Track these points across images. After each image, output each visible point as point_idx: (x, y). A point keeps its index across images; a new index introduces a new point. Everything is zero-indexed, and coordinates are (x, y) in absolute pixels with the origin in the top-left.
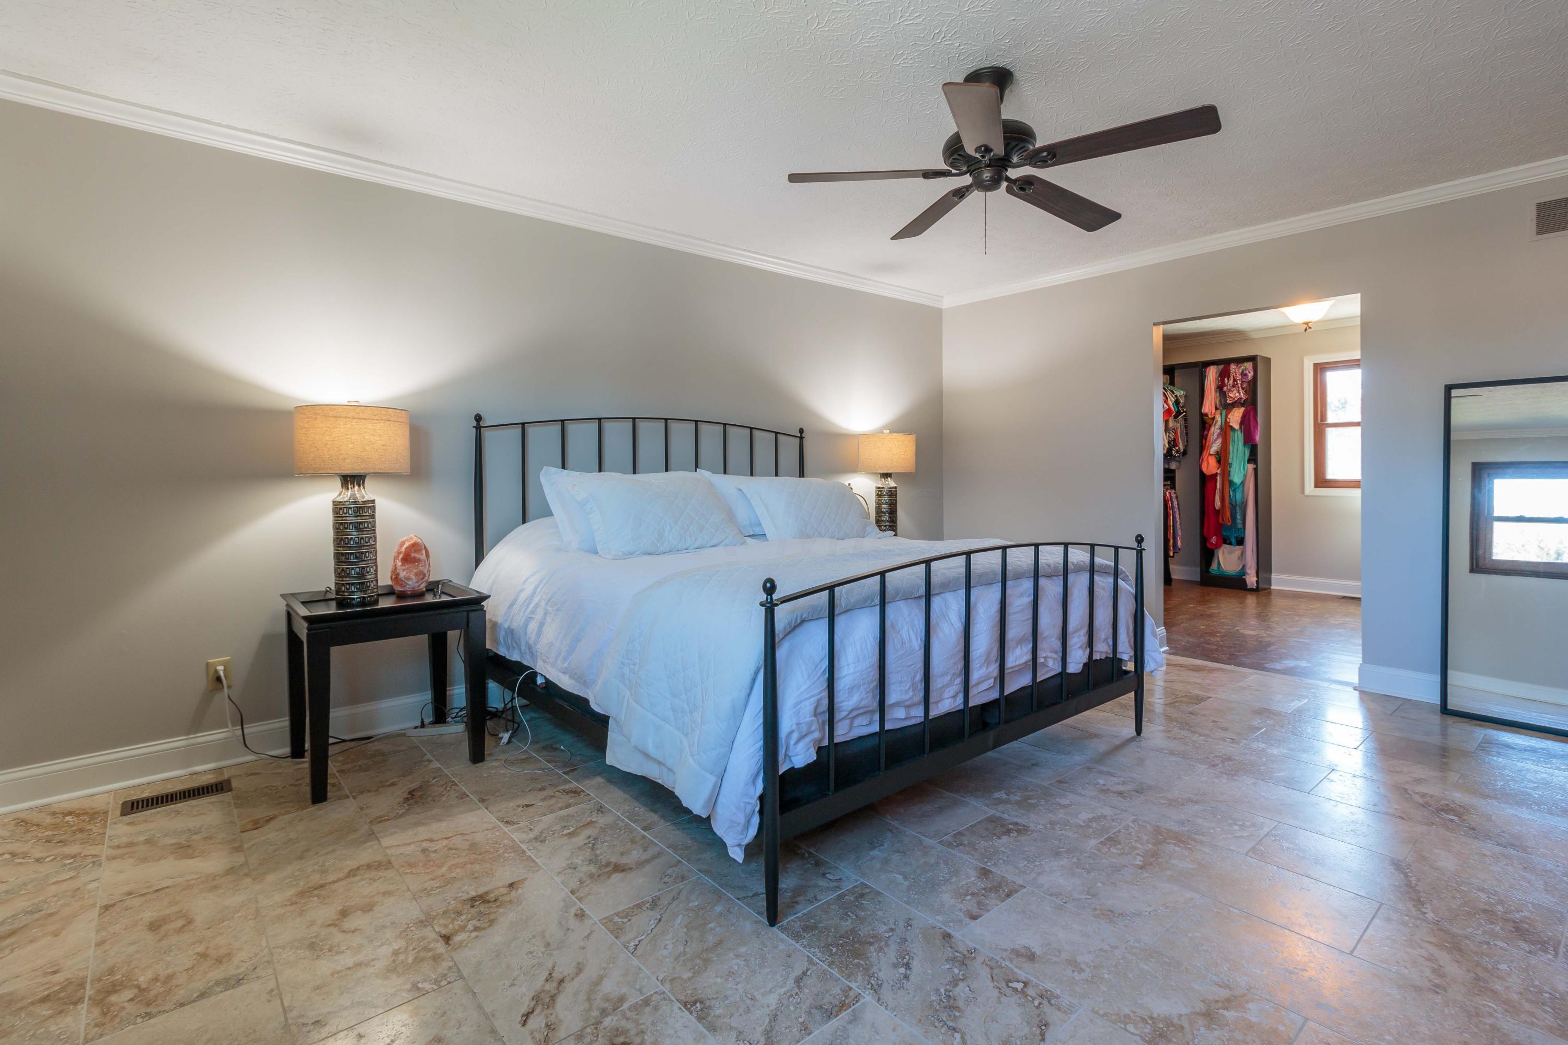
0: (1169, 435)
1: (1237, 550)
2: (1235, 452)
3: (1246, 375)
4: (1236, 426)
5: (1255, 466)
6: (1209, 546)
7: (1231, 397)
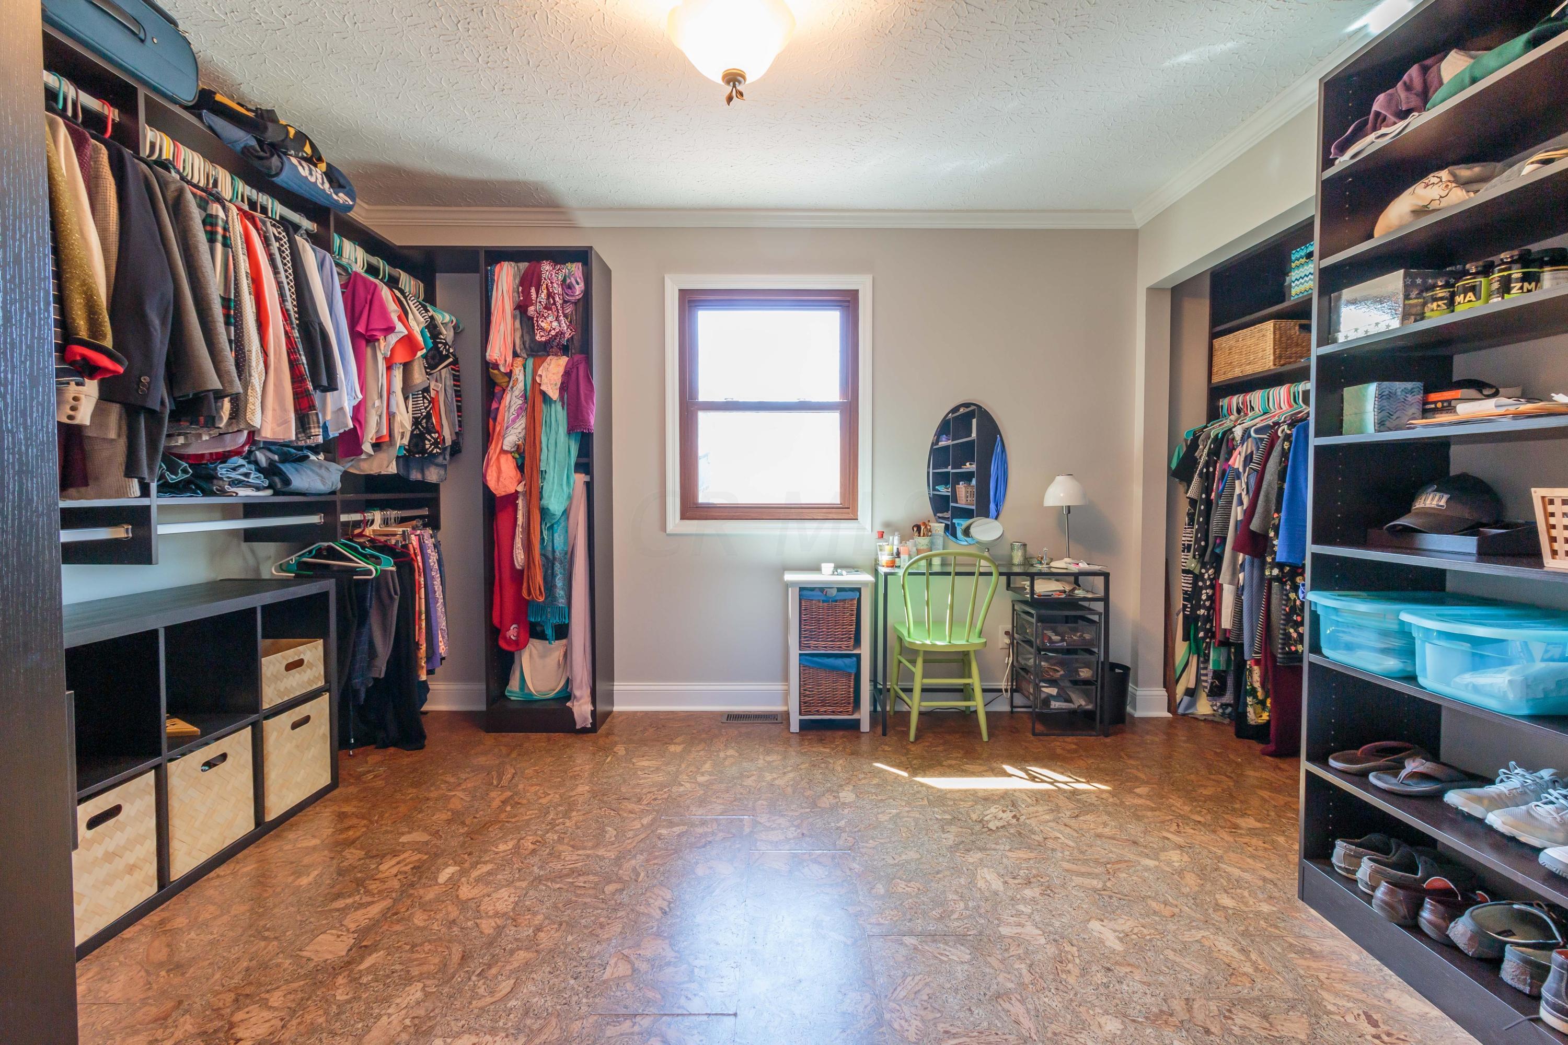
0: (415, 403)
1: (558, 647)
2: (552, 448)
3: (570, 287)
4: (554, 394)
5: (587, 478)
6: (503, 644)
7: (542, 329)
